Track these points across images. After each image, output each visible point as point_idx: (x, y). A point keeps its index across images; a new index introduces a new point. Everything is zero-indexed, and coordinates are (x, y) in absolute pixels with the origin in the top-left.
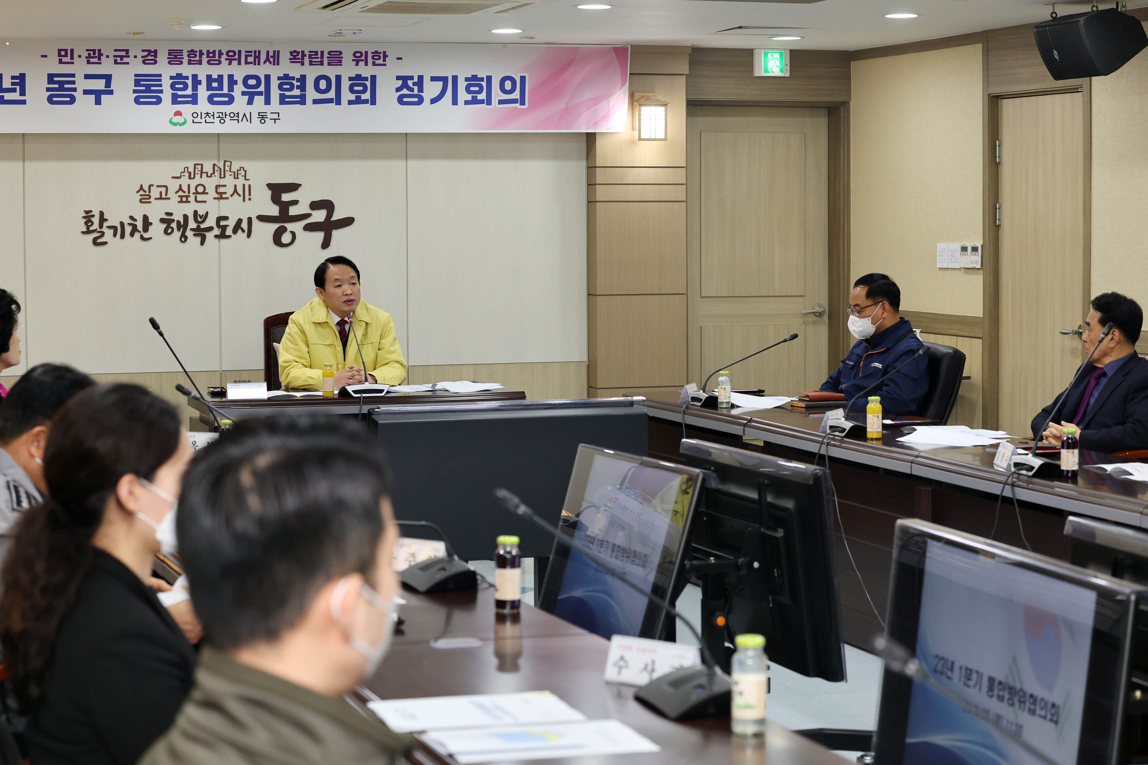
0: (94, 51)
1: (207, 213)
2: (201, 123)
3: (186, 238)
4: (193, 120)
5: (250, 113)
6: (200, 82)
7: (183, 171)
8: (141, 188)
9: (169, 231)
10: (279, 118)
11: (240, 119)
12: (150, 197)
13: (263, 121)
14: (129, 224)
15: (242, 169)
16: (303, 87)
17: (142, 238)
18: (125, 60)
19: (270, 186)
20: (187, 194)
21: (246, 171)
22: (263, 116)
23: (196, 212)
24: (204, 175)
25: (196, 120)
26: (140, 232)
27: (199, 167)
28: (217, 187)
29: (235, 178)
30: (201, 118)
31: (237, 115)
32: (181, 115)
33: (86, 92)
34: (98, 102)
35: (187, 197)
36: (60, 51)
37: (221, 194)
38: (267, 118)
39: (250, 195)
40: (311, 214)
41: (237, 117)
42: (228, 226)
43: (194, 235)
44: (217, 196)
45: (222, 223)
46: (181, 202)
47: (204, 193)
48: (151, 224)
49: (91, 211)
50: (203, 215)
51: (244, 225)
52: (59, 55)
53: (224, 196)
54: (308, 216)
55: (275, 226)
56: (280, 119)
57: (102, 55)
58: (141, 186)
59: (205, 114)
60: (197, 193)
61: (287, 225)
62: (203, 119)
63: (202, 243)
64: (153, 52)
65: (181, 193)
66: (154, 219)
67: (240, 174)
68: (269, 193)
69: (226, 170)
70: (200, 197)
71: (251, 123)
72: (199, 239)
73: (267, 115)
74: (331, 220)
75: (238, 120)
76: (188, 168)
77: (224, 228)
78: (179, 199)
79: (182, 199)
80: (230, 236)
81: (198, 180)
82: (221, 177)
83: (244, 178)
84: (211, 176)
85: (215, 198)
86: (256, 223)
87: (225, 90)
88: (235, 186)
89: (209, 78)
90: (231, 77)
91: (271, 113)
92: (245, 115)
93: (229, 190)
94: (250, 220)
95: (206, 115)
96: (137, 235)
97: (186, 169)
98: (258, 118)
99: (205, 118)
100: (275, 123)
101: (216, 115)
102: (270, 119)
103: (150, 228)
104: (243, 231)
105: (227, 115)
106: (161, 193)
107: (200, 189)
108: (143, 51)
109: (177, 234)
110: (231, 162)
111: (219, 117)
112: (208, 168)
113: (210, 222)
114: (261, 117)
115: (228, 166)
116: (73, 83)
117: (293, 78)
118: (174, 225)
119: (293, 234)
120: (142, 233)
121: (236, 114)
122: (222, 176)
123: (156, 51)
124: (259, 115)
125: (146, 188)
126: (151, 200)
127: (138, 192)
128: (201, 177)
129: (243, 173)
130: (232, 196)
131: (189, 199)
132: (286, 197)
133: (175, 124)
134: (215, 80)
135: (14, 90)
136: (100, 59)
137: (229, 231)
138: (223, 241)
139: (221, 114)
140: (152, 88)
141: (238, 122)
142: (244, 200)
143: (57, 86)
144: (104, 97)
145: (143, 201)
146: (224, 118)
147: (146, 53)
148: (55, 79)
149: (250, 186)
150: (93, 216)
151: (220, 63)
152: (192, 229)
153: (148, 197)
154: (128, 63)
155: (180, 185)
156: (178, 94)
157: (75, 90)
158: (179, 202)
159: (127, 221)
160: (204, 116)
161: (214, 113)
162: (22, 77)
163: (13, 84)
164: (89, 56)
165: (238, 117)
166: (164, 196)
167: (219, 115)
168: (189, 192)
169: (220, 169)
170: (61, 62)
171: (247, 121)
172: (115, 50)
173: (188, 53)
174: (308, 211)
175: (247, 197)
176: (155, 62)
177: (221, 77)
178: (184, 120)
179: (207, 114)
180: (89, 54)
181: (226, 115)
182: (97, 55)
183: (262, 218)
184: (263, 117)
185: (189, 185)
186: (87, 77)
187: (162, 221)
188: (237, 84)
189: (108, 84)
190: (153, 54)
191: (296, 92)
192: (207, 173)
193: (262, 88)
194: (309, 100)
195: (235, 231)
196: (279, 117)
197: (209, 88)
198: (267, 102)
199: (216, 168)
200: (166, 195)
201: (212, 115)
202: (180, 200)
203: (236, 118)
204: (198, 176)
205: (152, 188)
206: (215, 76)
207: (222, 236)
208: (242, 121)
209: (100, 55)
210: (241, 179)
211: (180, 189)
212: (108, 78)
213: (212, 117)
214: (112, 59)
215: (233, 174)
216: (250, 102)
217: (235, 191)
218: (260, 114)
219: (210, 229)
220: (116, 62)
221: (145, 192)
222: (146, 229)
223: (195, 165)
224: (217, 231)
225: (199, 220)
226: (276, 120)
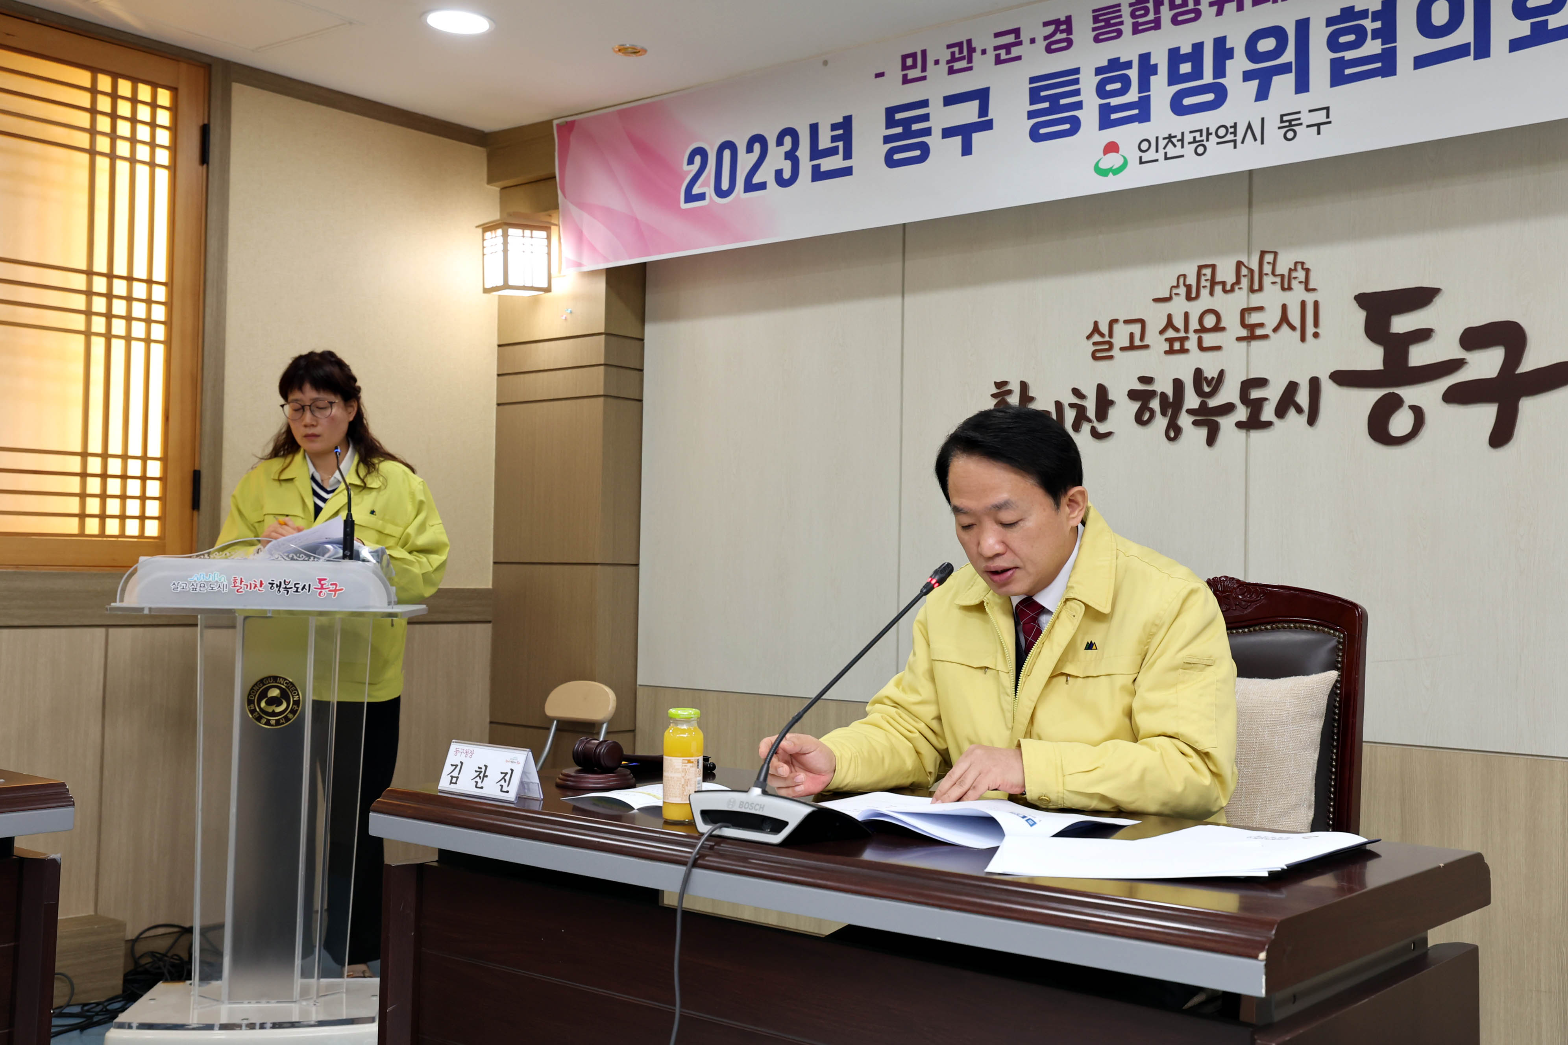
0: (960, 45)
1: (1222, 373)
2: (1157, 160)
3: (1178, 431)
4: (1141, 158)
5: (1263, 119)
6: (1154, 70)
7: (1175, 285)
8: (1096, 329)
9: (1146, 416)
10: (1328, 120)
11: (1239, 138)
12: (1111, 346)
13: (1290, 135)
14: (1072, 405)
15: (1299, 267)
16: (1388, 33)
17: (1095, 434)
18: (1015, 51)
19: (1363, 300)
20: (1182, 334)
21: (1307, 271)
22: (1290, 121)
23: (1198, 373)
24: (1218, 289)
25: (1146, 157)
26: (1090, 421)
27: (1208, 272)
28: (1244, 312)
29: (1283, 289)
30: (1157, 151)
31: (1232, 130)
32: (1118, 151)
33: (948, 133)
34: (967, 150)
35: (1182, 340)
36: (904, 58)
37: (1252, 328)
38: (1301, 124)
39: (1316, 324)
40: (1464, 359)
41: (1233, 135)
42: (1266, 399)
43: (1195, 423)
44: (1244, 333)
45: (1255, 394)
46: (1171, 352)
47: (1218, 328)
48: (1112, 403)
49: (1005, 383)
50: (1213, 378)
51: (1303, 398)
52: (905, 67)
53: (1259, 332)
54: (1456, 365)
55: (1373, 395)
56: (1330, 122)
57: (974, 50)
58: (1096, 323)
59: (1164, 139)
60: (1203, 329)
61: (1402, 392)
62: (1161, 151)
63: (1211, 440)
64: (1063, 23)
65: (1171, 333)
66: (1118, 393)
67: (1295, 278)
68: (1360, 316)
69: (1265, 271)
70: (1209, 340)
71: (1262, 143)
72: (1203, 432)
73: (1299, 119)
74: (1517, 373)
75: (1235, 141)
76: (1185, 276)
77: (1256, 406)
78: (1166, 347)
79: (1171, 346)
80: (1269, 424)
81: (1205, 301)
82: (1252, 290)
83: (1303, 286)
84: (1232, 290)
85: (1239, 339)
86: (1329, 389)
87: (1208, 77)
88: (1284, 307)
89: (1175, 57)
90: (1220, 42)
91: (1310, 111)
92: (1249, 126)
93: (1271, 318)
94: (1315, 384)
95: (1167, 140)
96: (1086, 428)
97: (1181, 280)
98: (1280, 128)
99: (1164, 148)
100: (1319, 133)
101: (1188, 138)
102: (1308, 126)
103: (1112, 412)
104: (1299, 410)
105: (1211, 134)
106: (1132, 335)
107: (1210, 321)
108: (1046, 24)
109: (1161, 422)
110: (1276, 254)
111: (1195, 141)
112: (1226, 273)
113: (1229, 393)
114: (1287, 124)
115: (1269, 263)
116: (926, 118)
117: (1364, 14)
118: (1155, 404)
119: (1418, 413)
120: (1096, 424)
121: (1231, 127)
122: (1256, 287)
123: (1069, 20)
124: (1282, 121)
125: (1104, 329)
126: (1115, 352)
127: (1089, 337)
128: (1212, 293)
129: (1301, 274)
130: (1275, 330)
131: (1187, 345)
132: (1401, 324)
133: (1102, 172)
134: (1186, 58)
135: (833, 152)
136: (970, 61)
137: (1268, 413)
138: (1256, 435)
139: (1197, 134)
140: (1063, 102)
141: (1235, 147)
142: (1303, 339)
143: (899, 130)
144: (977, 137)
145: (1099, 355)
146: (1205, 143)
147: (1052, 28)
148: (898, 116)
149: (1316, 304)
150: (1010, 392)
151: (1198, 14)
152: (1190, 412)
153: (1107, 347)
154: (1019, 58)
155: (1170, 317)
156: (1112, 105)
157: (927, 132)
158: (1166, 352)
159: (1068, 398)
160: (1162, 143)
161: (1183, 134)
162: (846, 124)
163: (834, 139)
164: (953, 59)
165: (1235, 133)
166: (1137, 342)
167: (1194, 138)
168: (1186, 330)
169: (1251, 271)
170: (906, 80)
171: (1255, 139)
172: (997, 35)
173: (1132, 8)
174: (1457, 353)
175: (1310, 329)
176: (1070, 43)
177: (1198, 48)
178: (1121, 161)
179: (1170, 138)
180: (953, 54)
181: (1209, 134)
182: (965, 53)
183: (1343, 378)
184: (1291, 125)
185: (1186, 315)
186: (950, 101)
187: (1133, 395)
188: (1232, 57)
189: (984, 110)
190: (1063, 27)
191: (1373, 47)
192: (1224, 284)
193: (1289, 56)
194: (1404, 61)
195: (1281, 412)
196: (1328, 117)
197: (1174, 77)
198: (1302, 86)
199: (1244, 271)
200: (1142, 338)
201: (1178, 141)
202: (1168, 349)
203: (1230, 137)
204: (1205, 293)
205: (1116, 327)
206: (1186, 49)
207: (1254, 423)
208: (1243, 142)
209: (972, 50)
210: (1298, 287)
211: (1170, 324)
212: (982, 96)
213: (1180, 143)
214: (991, 55)
215: (1278, 280)
216: (1262, 94)
217: (1284, 318)
218: (1285, 118)
219: (1228, 408)
220: (998, 61)
221: (1102, 335)
222: (1102, 415)
223: (1200, 268)
224: (1242, 413)
225: (1207, 389)
226: (1322, 127)
